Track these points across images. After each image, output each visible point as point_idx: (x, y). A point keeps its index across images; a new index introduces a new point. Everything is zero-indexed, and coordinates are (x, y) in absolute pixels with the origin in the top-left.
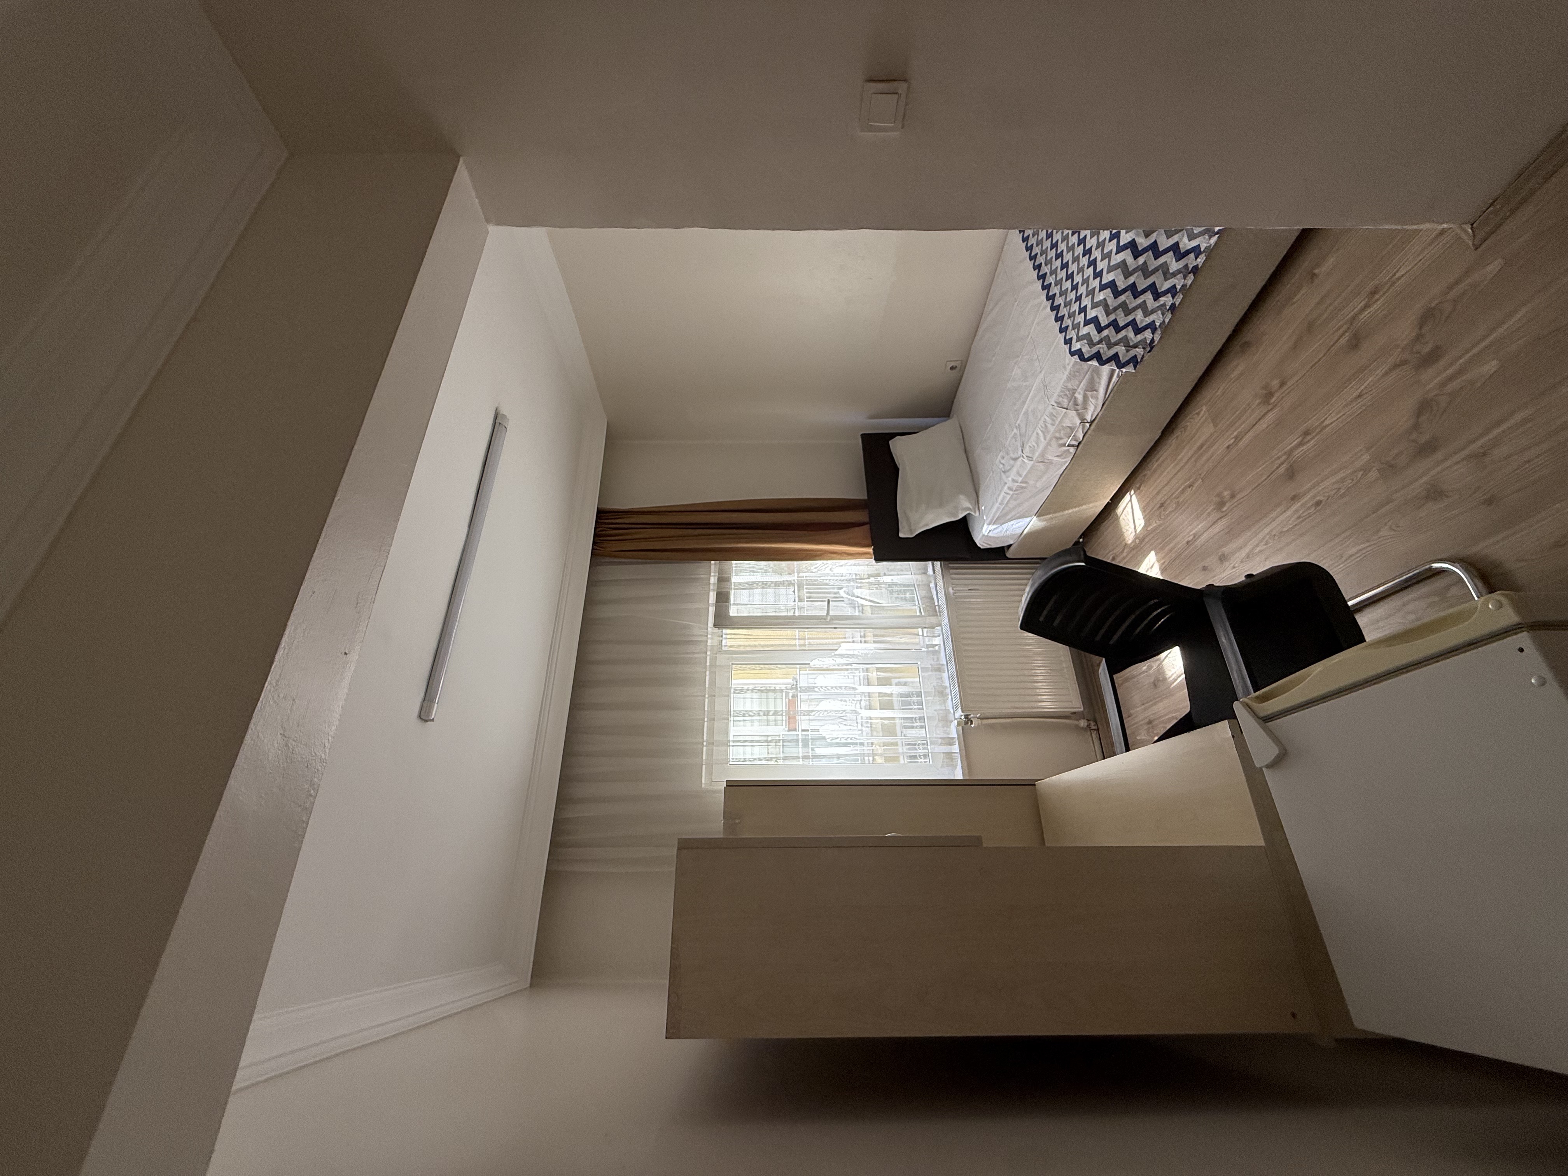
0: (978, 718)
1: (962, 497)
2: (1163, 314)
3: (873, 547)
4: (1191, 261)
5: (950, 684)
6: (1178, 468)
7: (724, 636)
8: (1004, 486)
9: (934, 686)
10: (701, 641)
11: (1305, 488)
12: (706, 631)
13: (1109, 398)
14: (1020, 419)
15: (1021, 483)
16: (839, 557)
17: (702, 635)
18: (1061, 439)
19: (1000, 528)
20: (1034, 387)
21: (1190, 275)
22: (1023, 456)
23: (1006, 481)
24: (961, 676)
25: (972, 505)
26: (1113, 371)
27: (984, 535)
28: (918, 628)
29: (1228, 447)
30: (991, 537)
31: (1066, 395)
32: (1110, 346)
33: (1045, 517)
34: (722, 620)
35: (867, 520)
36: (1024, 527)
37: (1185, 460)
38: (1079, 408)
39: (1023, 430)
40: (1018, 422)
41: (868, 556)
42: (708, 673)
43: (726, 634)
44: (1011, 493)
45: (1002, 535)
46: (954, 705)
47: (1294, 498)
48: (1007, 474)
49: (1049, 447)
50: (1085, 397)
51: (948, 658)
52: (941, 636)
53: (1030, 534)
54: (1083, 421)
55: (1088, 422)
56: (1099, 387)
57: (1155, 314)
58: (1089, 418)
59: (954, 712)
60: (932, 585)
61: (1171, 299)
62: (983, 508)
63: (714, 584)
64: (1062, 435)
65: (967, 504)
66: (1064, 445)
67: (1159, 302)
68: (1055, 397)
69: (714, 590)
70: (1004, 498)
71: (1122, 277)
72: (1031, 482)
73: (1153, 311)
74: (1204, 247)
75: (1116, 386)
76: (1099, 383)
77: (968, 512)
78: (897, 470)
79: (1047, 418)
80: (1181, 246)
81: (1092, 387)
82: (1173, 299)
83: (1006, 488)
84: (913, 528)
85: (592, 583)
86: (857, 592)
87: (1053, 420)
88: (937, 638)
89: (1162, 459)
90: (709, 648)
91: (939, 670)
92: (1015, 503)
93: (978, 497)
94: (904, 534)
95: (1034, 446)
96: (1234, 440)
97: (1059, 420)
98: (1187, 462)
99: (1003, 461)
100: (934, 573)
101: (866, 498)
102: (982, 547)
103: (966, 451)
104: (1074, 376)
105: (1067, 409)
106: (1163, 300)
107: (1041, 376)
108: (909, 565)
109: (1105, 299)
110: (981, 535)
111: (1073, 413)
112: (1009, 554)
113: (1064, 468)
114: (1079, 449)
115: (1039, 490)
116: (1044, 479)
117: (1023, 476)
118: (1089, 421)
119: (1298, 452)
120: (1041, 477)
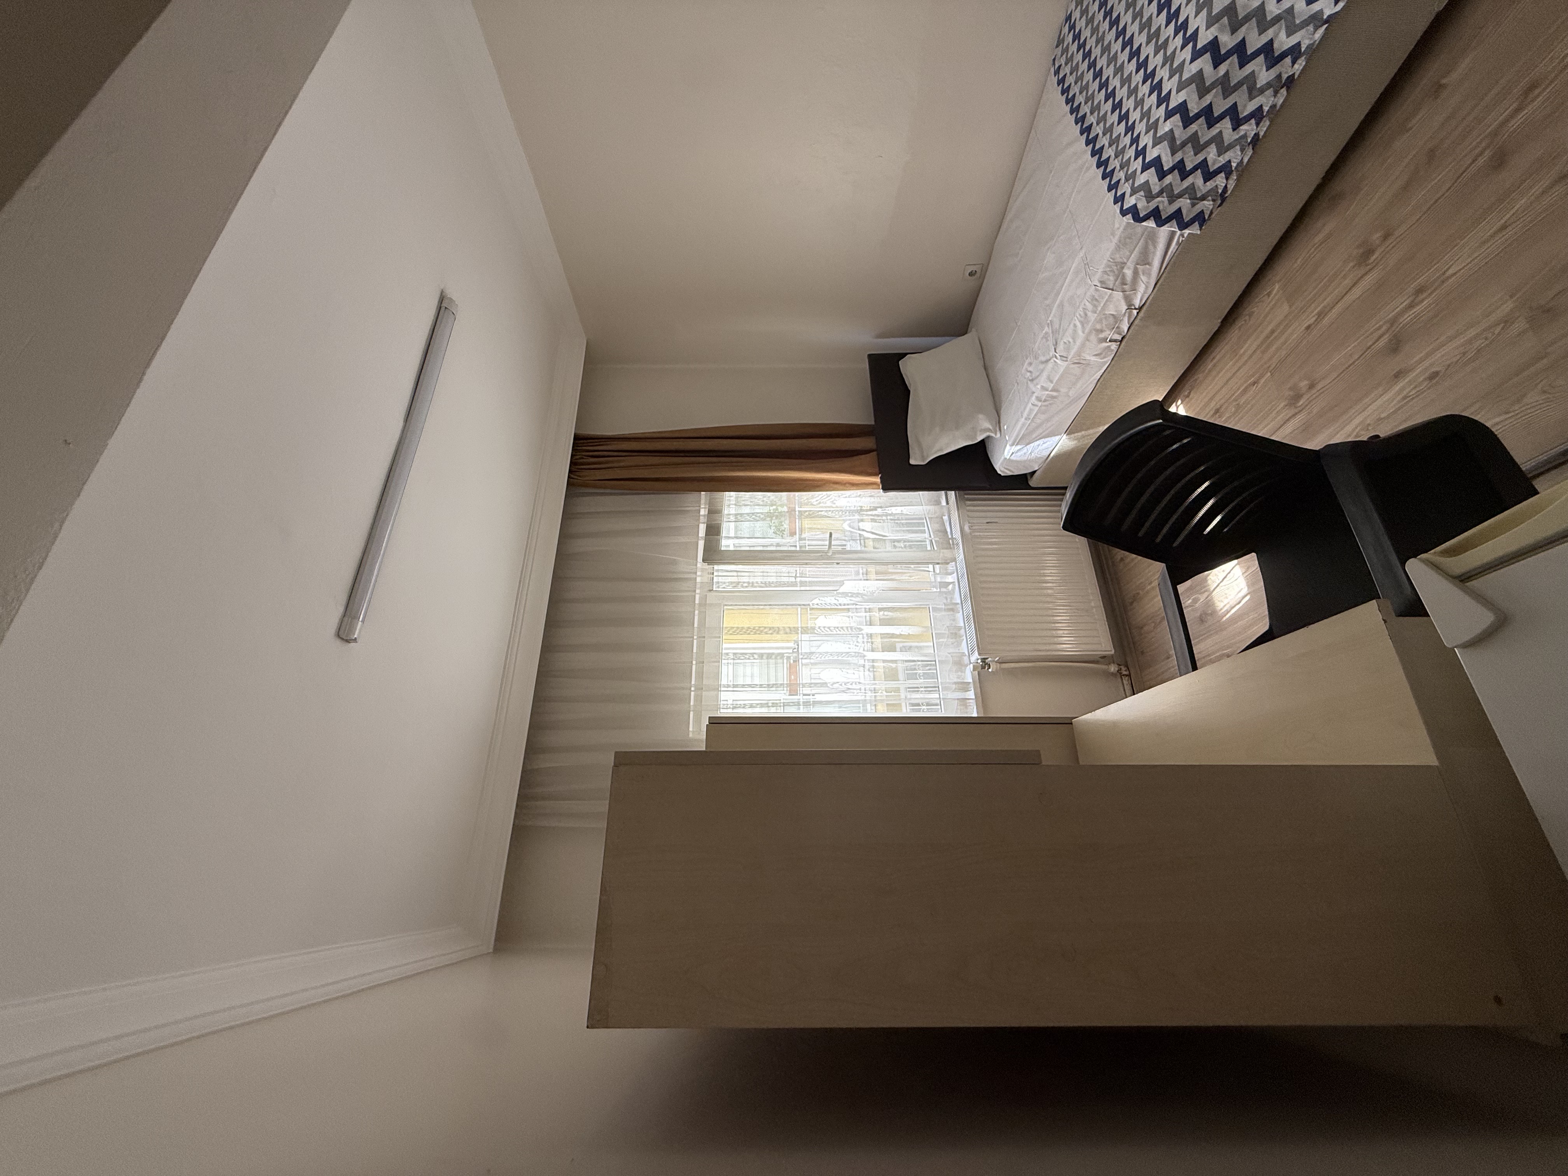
0: (996, 662)
1: (981, 416)
2: (1242, 150)
3: (880, 475)
4: (1287, 68)
5: (964, 623)
6: (1239, 364)
7: (715, 574)
8: (1031, 396)
9: (948, 627)
10: (690, 579)
11: (1415, 360)
12: (695, 567)
13: (1165, 274)
14: (1052, 315)
15: (1051, 391)
16: (841, 487)
17: (691, 573)
18: (1102, 331)
19: (1025, 450)
20: (1071, 270)
21: (1282, 90)
22: (1056, 357)
23: (1034, 389)
24: (979, 618)
25: (991, 424)
26: (1173, 233)
27: (1005, 459)
28: (928, 563)
29: (1308, 328)
30: (1013, 461)
31: (1112, 271)
32: (1172, 198)
33: (1076, 434)
34: (713, 554)
35: (875, 447)
36: (1052, 448)
37: (1250, 352)
38: (1126, 287)
39: (1056, 326)
40: (1050, 319)
41: (875, 486)
42: (697, 612)
43: (718, 571)
44: (1040, 404)
45: (1026, 458)
46: (970, 648)
47: (1398, 375)
48: (1035, 382)
49: (1087, 342)
50: (1136, 273)
51: (963, 597)
52: (955, 573)
53: (1057, 457)
54: (1130, 307)
55: (1136, 309)
56: (1153, 259)
57: (1232, 150)
58: (1137, 303)
59: (969, 655)
60: (946, 518)
61: (1255, 127)
62: (1005, 427)
63: (704, 515)
64: (1104, 325)
65: (987, 425)
66: (1104, 340)
67: (1238, 133)
68: (1098, 276)
69: (704, 523)
70: (1031, 410)
71: (1195, 96)
72: (1063, 390)
73: (1230, 147)
74: (1305, 46)
75: (1174, 258)
76: (1154, 253)
77: (988, 434)
78: (906, 392)
79: (1087, 303)
80: (1275, 45)
81: (1144, 260)
82: (1257, 127)
83: (1034, 398)
84: (925, 454)
85: (568, 515)
86: (862, 525)
87: (1095, 306)
88: (950, 577)
89: (1218, 357)
90: (698, 586)
91: (952, 610)
92: (1043, 417)
93: (999, 417)
94: (915, 459)
95: (1069, 342)
96: (1316, 317)
97: (1102, 305)
98: (1251, 356)
99: (1030, 369)
100: (947, 503)
101: (873, 423)
102: (1002, 475)
103: (986, 368)
104: (1125, 244)
105: (1112, 290)
106: (1244, 128)
107: (1082, 254)
108: (919, 494)
109: (1171, 131)
110: (1003, 458)
111: (1118, 295)
112: (1033, 483)
113: (1103, 371)
114: (1122, 346)
115: (1072, 400)
116: (1079, 385)
117: (1055, 382)
118: (1137, 307)
119: (1407, 317)
120: (1074, 384)
